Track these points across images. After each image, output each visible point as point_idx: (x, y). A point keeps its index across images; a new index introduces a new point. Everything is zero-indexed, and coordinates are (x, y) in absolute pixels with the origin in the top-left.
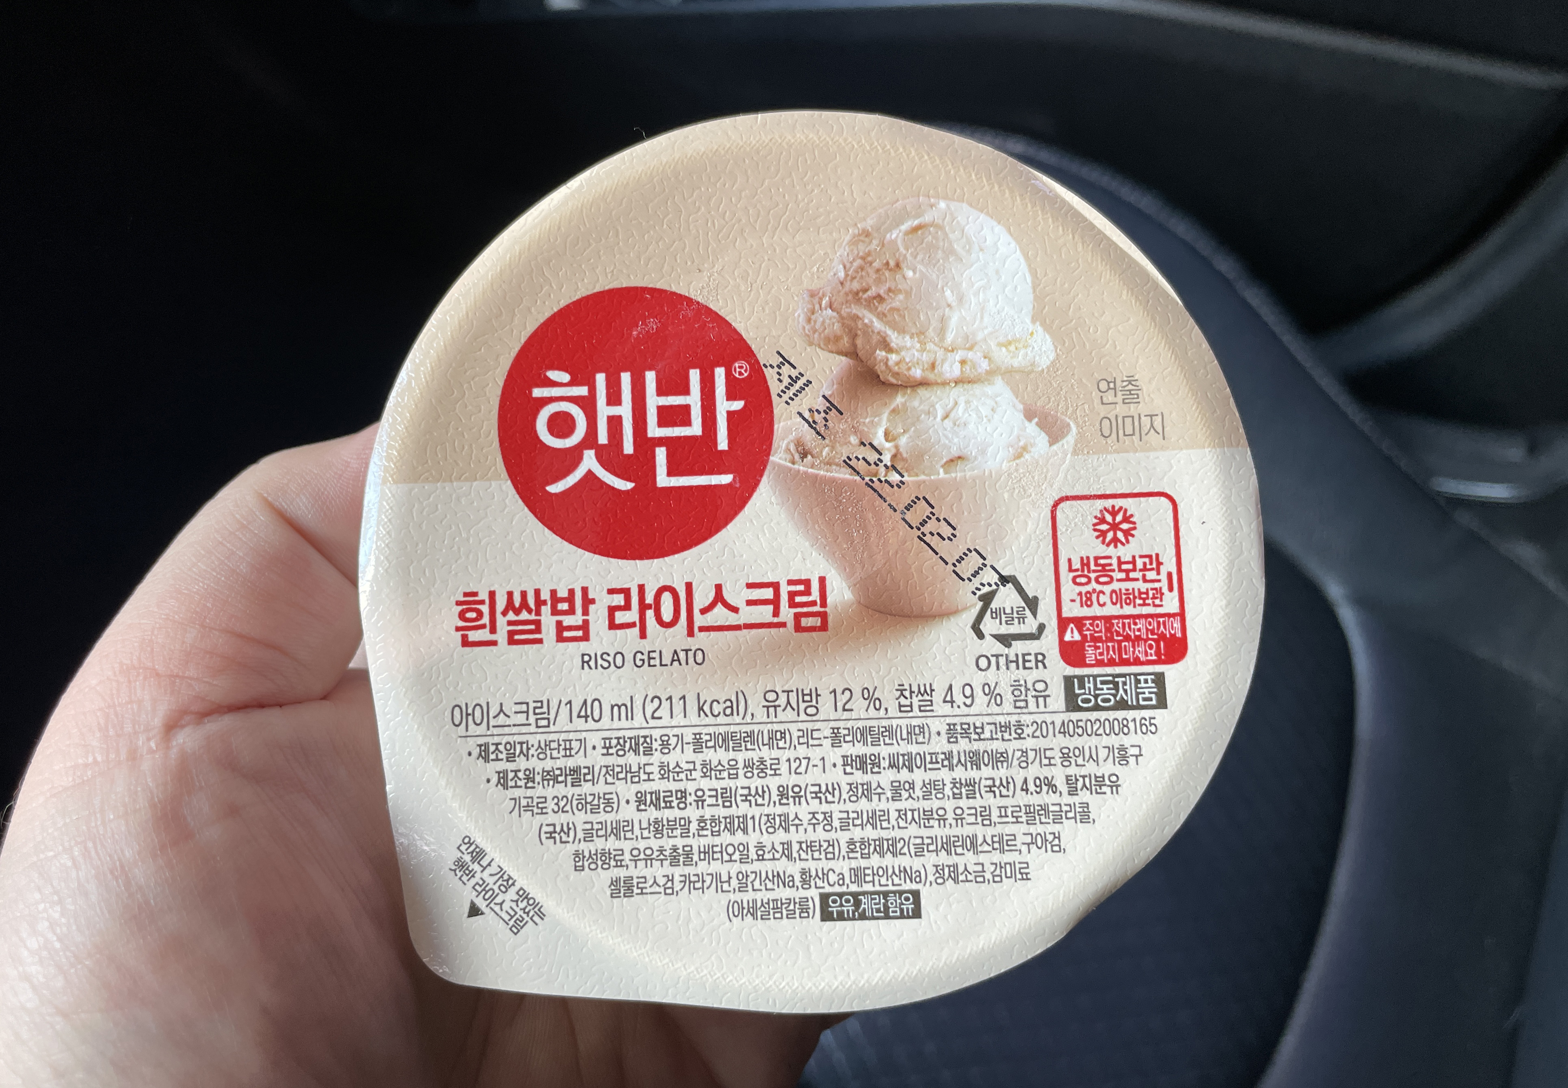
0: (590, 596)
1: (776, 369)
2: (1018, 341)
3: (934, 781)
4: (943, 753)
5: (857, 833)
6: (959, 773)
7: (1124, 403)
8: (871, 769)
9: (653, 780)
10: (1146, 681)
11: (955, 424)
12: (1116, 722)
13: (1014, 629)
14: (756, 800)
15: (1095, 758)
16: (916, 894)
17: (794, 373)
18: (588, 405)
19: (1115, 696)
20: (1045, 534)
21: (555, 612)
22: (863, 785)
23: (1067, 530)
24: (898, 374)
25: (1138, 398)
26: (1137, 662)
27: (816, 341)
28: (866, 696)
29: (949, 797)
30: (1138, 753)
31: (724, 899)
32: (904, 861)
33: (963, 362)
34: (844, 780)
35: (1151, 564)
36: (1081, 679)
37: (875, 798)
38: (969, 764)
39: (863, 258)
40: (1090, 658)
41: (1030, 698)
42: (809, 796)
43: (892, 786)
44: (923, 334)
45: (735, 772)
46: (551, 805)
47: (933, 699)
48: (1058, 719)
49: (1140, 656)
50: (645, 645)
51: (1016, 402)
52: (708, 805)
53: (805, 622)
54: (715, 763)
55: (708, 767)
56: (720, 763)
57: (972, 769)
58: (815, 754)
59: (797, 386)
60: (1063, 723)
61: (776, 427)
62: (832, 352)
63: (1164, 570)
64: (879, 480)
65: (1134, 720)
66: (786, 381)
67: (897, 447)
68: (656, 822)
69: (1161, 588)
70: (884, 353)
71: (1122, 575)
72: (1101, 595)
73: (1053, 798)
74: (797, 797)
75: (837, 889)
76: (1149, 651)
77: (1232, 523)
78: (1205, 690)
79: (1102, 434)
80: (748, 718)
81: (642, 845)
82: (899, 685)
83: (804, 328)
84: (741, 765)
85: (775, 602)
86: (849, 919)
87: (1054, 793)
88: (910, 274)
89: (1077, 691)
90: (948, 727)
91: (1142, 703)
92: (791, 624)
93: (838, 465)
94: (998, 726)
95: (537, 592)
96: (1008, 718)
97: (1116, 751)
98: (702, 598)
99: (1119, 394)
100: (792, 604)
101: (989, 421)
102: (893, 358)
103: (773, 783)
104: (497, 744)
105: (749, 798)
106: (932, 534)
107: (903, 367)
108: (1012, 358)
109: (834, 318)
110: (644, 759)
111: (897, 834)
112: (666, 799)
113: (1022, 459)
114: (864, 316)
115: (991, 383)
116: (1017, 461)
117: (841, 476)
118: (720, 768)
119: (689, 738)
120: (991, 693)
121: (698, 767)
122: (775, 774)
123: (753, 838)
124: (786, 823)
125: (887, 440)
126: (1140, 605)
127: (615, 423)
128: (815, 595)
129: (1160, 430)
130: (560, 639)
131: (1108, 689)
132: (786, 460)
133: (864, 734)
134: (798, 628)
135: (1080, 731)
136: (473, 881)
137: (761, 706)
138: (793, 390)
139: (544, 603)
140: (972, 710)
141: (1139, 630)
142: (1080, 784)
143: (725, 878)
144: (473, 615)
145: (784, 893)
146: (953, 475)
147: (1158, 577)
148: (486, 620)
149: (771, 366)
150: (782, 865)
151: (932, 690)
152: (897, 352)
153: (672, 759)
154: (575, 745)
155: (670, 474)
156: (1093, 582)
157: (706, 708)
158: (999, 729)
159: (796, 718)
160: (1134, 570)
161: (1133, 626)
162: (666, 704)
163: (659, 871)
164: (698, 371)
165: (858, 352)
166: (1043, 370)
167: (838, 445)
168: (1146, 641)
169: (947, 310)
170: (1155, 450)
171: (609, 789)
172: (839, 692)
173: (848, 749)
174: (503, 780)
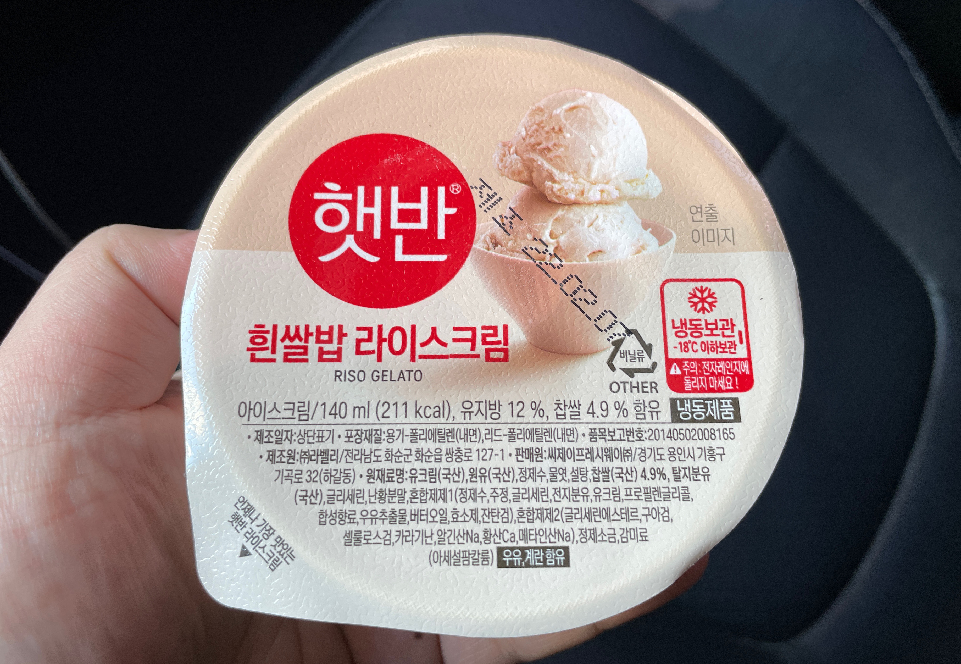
0: (344, 332)
1: (479, 190)
2: (638, 180)
3: (580, 468)
4: (586, 449)
5: (525, 504)
6: (598, 463)
7: (707, 221)
8: (536, 458)
9: (381, 461)
10: (726, 404)
11: (596, 230)
12: (706, 431)
13: (636, 365)
14: (454, 478)
15: (692, 455)
16: (566, 549)
17: (491, 193)
18: (352, 206)
19: (705, 413)
20: (656, 303)
21: (318, 341)
22: (530, 469)
23: (671, 301)
24: (559, 196)
25: (716, 218)
26: (720, 390)
27: (506, 173)
28: (534, 407)
29: (590, 480)
30: (722, 453)
31: (427, 549)
32: (558, 525)
33: (602, 191)
34: (517, 466)
35: (728, 325)
36: (682, 401)
37: (539, 479)
38: (605, 458)
39: (538, 125)
40: (688, 387)
41: (647, 412)
42: (492, 476)
43: (551, 471)
44: (576, 172)
45: (439, 457)
46: (305, 476)
47: (580, 411)
48: (667, 428)
49: (722, 386)
50: (381, 366)
51: (637, 217)
52: (419, 481)
53: (493, 355)
54: (425, 450)
55: (421, 453)
56: (429, 451)
57: (607, 460)
58: (496, 447)
59: (492, 201)
60: (670, 431)
61: (477, 226)
62: (516, 181)
63: (736, 329)
64: (546, 263)
65: (719, 430)
66: (485, 197)
67: (558, 242)
68: (381, 492)
69: (734, 342)
70: (550, 183)
71: (709, 332)
72: (694, 344)
73: (664, 483)
74: (483, 476)
75: (510, 544)
76: (728, 383)
77: (780, 299)
78: (766, 410)
79: (693, 240)
80: (451, 420)
81: (369, 507)
82: (557, 400)
83: (498, 165)
84: (444, 452)
85: (473, 341)
86: (517, 567)
87: (664, 479)
88: (568, 135)
89: (679, 409)
90: (590, 431)
91: (724, 418)
92: (483, 356)
93: (518, 252)
94: (625, 431)
95: (307, 327)
96: (632, 426)
97: (707, 451)
98: (422, 335)
99: (704, 215)
100: (484, 342)
101: (619, 229)
102: (556, 186)
103: (466, 466)
104: (269, 431)
105: (448, 476)
106: (581, 300)
107: (563, 192)
108: (634, 190)
109: (518, 160)
110: (374, 446)
111: (554, 505)
112: (389, 475)
113: (641, 254)
114: (538, 160)
115: (620, 205)
116: (637, 255)
117: (520, 259)
118: (429, 454)
119: (408, 432)
120: (621, 408)
121: (414, 453)
122: (468, 460)
123: (450, 506)
124: (474, 495)
125: (551, 238)
126: (721, 352)
127: (369, 218)
128: (500, 337)
129: (731, 239)
130: (321, 359)
131: (700, 408)
132: (483, 247)
133: (532, 434)
134: (488, 359)
135: (682, 436)
136: (245, 530)
137: (460, 412)
138: (490, 203)
139: (311, 334)
140: (607, 420)
141: (721, 369)
142: (682, 474)
143: (429, 534)
144: (260, 340)
145: (471, 546)
146: (595, 262)
147: (732, 334)
148: (269, 344)
149: (476, 187)
150: (470, 526)
151: (580, 405)
152: (559, 183)
153: (395, 446)
154: (326, 434)
155: (405, 252)
156: (689, 335)
157: (421, 412)
158: (625, 433)
159: (484, 421)
160: (716, 329)
161: (716, 366)
162: (393, 408)
163: (381, 527)
164: (427, 188)
165: (534, 181)
166: (654, 199)
167: (518, 239)
168: (725, 376)
169: (592, 159)
170: (729, 251)
171: (348, 466)
172: (515, 404)
173: (519, 444)
174: (272, 457)
